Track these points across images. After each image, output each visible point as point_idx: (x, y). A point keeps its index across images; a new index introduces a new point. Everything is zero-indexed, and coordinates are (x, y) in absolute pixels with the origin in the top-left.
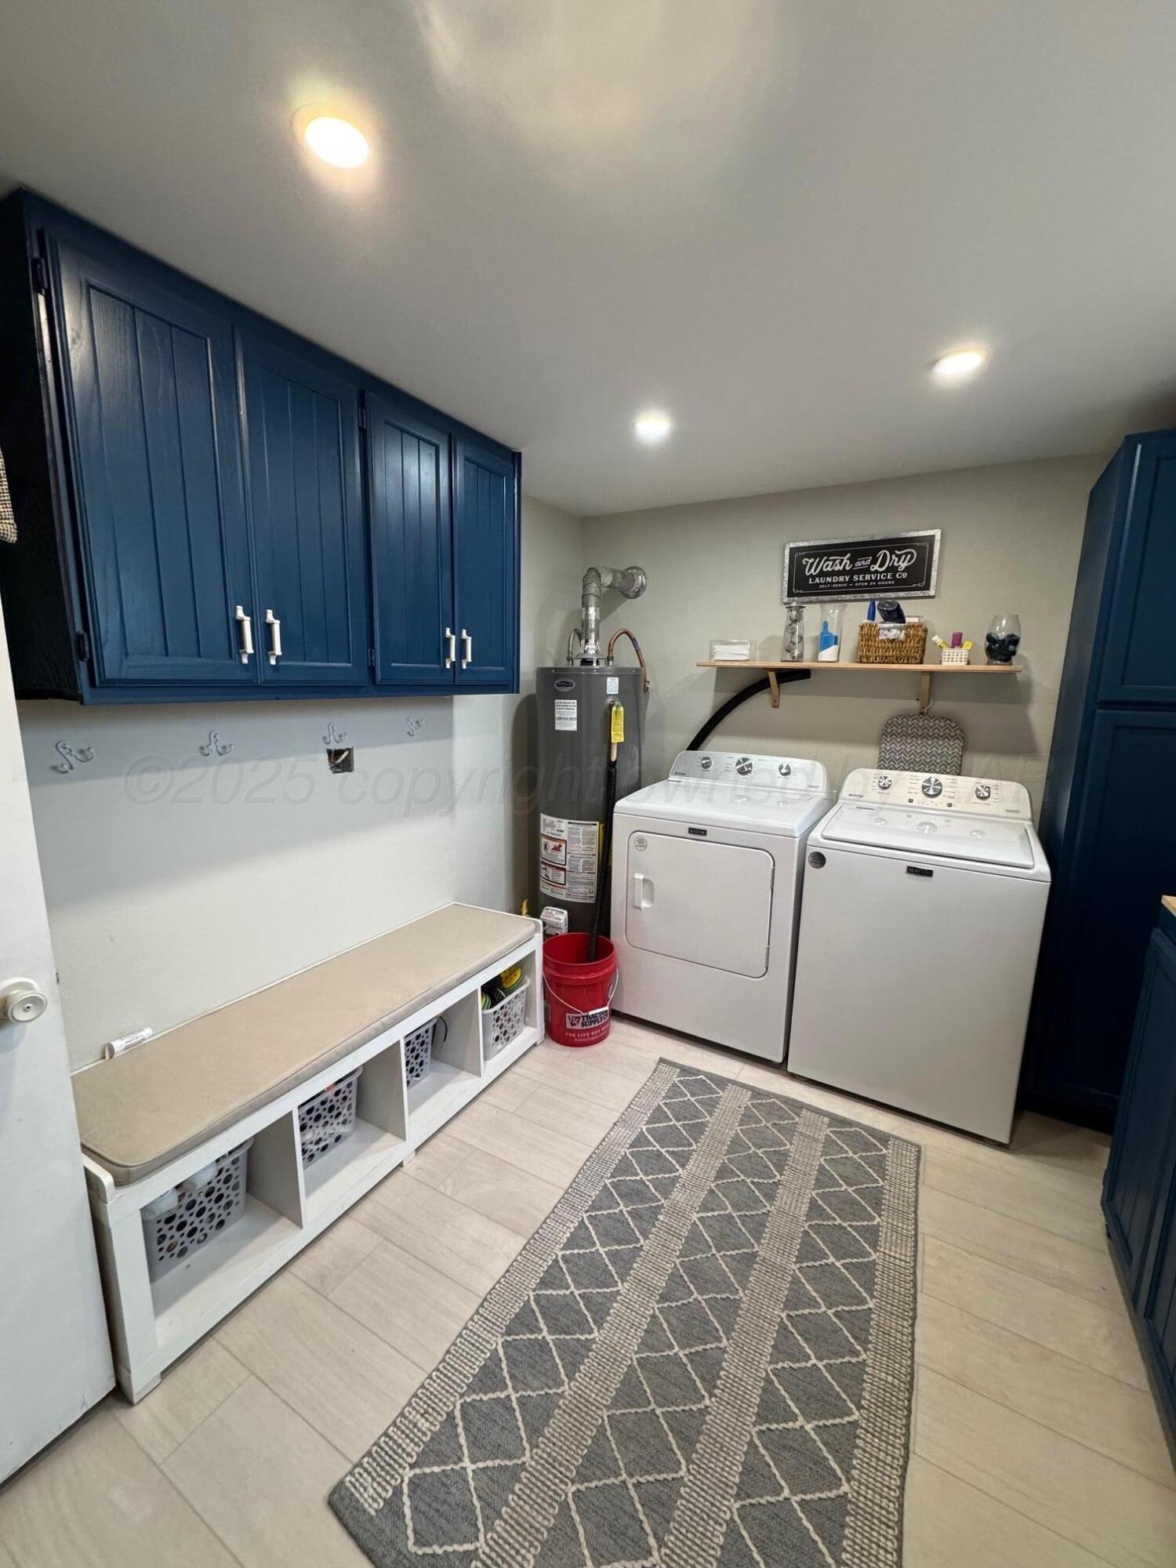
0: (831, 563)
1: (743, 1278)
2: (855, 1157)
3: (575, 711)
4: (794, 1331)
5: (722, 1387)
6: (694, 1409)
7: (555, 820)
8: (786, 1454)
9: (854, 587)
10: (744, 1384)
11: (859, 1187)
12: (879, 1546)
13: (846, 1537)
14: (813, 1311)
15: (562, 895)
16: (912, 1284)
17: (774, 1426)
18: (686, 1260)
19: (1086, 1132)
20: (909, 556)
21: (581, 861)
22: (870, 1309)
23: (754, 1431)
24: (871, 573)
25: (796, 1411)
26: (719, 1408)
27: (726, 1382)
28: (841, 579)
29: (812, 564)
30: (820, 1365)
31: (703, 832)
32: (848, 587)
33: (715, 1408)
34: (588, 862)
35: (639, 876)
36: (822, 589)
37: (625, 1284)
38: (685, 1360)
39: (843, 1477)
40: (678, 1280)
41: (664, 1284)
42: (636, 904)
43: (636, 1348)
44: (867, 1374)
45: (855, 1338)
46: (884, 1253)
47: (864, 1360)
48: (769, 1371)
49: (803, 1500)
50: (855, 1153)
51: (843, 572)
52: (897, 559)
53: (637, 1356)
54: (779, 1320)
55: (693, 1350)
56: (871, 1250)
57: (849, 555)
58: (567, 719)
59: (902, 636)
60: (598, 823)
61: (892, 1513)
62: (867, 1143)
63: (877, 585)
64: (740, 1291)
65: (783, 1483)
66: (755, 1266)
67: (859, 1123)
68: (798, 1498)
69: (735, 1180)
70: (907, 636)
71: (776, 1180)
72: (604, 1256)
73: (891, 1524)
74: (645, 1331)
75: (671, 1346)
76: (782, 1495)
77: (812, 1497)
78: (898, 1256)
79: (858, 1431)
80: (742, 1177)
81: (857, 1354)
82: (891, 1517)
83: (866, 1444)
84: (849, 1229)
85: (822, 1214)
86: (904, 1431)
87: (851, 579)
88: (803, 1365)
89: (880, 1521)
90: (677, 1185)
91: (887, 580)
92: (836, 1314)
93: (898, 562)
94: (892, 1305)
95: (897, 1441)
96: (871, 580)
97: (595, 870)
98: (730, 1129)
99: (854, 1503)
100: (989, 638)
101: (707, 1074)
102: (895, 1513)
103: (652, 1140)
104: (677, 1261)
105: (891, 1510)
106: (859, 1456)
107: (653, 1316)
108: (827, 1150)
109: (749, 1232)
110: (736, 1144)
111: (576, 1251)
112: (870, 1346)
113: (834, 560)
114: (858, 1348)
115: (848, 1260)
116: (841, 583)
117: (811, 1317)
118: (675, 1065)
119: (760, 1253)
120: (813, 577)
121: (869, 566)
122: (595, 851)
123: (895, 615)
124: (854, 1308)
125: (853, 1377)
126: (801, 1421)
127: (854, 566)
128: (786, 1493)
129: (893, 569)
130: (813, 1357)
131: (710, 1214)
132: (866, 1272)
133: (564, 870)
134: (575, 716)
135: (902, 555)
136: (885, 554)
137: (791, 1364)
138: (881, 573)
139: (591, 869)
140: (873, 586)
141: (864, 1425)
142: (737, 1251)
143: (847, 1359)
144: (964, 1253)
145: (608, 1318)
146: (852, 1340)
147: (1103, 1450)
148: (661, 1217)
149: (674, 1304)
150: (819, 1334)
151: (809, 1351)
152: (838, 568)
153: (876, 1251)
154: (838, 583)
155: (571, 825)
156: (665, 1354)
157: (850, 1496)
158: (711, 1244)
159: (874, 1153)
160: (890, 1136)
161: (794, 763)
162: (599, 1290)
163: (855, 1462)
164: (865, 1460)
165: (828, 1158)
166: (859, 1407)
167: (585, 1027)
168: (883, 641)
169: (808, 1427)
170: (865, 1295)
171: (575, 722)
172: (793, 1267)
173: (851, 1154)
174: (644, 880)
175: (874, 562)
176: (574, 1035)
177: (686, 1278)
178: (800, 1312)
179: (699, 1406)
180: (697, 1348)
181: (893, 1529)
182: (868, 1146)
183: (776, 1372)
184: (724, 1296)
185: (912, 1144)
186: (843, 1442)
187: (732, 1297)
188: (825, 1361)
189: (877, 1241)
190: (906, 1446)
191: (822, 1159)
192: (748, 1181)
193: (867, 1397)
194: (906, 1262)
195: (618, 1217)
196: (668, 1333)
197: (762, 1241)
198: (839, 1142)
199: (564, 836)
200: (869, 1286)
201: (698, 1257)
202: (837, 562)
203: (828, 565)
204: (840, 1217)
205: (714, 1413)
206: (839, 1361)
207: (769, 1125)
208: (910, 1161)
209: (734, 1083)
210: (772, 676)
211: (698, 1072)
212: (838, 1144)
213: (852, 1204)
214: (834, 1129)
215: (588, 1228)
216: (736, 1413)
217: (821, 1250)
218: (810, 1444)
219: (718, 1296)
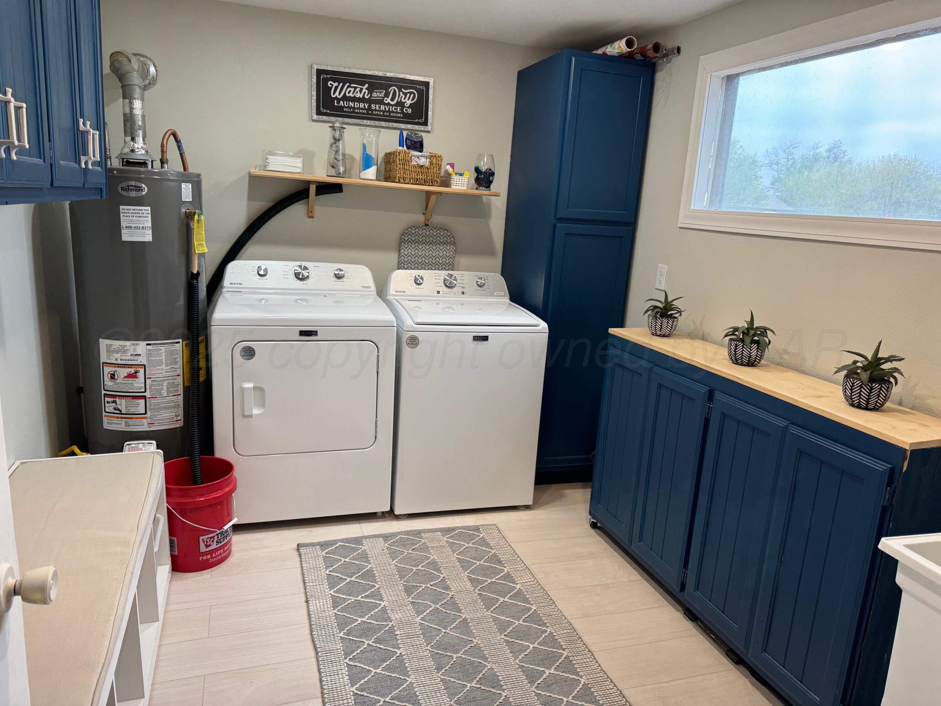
0: (352, 90)
1: (469, 633)
2: (470, 545)
3: (150, 219)
4: (513, 640)
5: (504, 684)
6: (501, 701)
7: (128, 343)
8: (553, 687)
9: (372, 114)
10: (512, 675)
11: (485, 559)
12: (608, 689)
13: (596, 696)
14: (514, 626)
15: (143, 426)
16: (542, 589)
17: (539, 681)
18: (432, 644)
19: (554, 487)
20: (412, 95)
21: (165, 384)
22: (535, 610)
23: (533, 689)
24: (385, 104)
25: (543, 669)
26: (511, 693)
27: (505, 680)
28: (362, 105)
29: (336, 88)
30: (536, 645)
31: (314, 333)
32: (368, 114)
33: (510, 694)
34: (173, 383)
35: (249, 385)
36: (346, 112)
37: (411, 677)
38: (478, 686)
39: (579, 678)
40: (438, 656)
41: (433, 663)
42: (246, 413)
43: (448, 700)
44: (556, 636)
45: (539, 625)
46: (521, 583)
47: (550, 632)
48: (518, 663)
49: (572, 697)
50: (469, 543)
51: (362, 100)
52: (403, 96)
53: (453, 701)
54: (503, 640)
55: (478, 679)
56: (514, 585)
57: (367, 85)
58: (138, 228)
59: (427, 164)
60: (180, 340)
61: (603, 676)
62: (470, 535)
63: (389, 116)
64: (474, 640)
65: (561, 697)
66: (470, 625)
67: (458, 527)
68: (570, 698)
69: (421, 589)
70: (431, 163)
71: (442, 578)
72: (383, 673)
73: (605, 680)
74: (445, 689)
75: (465, 686)
76: (564, 701)
77: (575, 693)
78: (527, 581)
79: (570, 659)
80: (424, 586)
81: (545, 631)
82: (604, 677)
83: (576, 660)
84: (497, 581)
85: (479, 582)
86: (585, 646)
87: (370, 107)
88: (529, 651)
89: (602, 682)
90: (388, 612)
91: (397, 112)
92: (524, 621)
93: (404, 99)
94: (542, 603)
95: (585, 651)
96: (386, 111)
97: (181, 391)
98: (389, 565)
99: (589, 683)
100: (477, 170)
101: (342, 540)
102: (604, 675)
103: (344, 596)
104: (429, 648)
105: (602, 675)
106: (578, 667)
107: (442, 680)
108: (453, 549)
109: (451, 611)
110: (401, 572)
111: (362, 682)
112: (548, 625)
113: (355, 88)
114: (544, 628)
115: (509, 595)
116: (362, 109)
117: (514, 630)
118: (313, 545)
119: (467, 617)
120: (339, 100)
121: (384, 98)
122: (180, 371)
123: (418, 145)
124: (529, 614)
125: (552, 640)
126: (547, 672)
127: (371, 96)
128: (565, 700)
129: (401, 104)
130: (530, 645)
131: (425, 614)
132: (519, 595)
133: (144, 397)
134: (149, 224)
135: (407, 93)
136: (395, 90)
137: (524, 654)
138: (393, 106)
139: (177, 391)
140: (387, 116)
141: (570, 655)
142: (455, 623)
143: (543, 636)
144: (550, 565)
145: (419, 698)
146: (539, 627)
147: (643, 607)
148: (398, 632)
149: (447, 668)
150: (525, 635)
151: (527, 644)
152: (359, 95)
153: (517, 584)
154: (359, 108)
155: (149, 347)
156: (465, 691)
157: (586, 682)
158: (439, 628)
159: (477, 539)
160: (478, 526)
161: (347, 268)
162: (399, 690)
163: (578, 670)
164: (581, 666)
165: (457, 552)
166: (564, 650)
167: (220, 545)
168: (414, 166)
169: (552, 671)
170: (528, 606)
171: (150, 232)
172: (488, 613)
173: (467, 545)
174: (254, 388)
175: (387, 95)
176: (209, 556)
177: (440, 652)
178: (508, 631)
179: (502, 698)
180: (479, 677)
181: (608, 681)
182: (471, 537)
183: (521, 661)
184: (468, 647)
185: (492, 525)
186: (568, 666)
187: (473, 645)
188: (536, 643)
189: (513, 579)
190: (589, 651)
191: (455, 555)
192: (429, 585)
193: (563, 644)
194: (533, 581)
195: (369, 649)
196: (457, 682)
197: (463, 611)
198: (455, 542)
199: (142, 360)
200: (526, 600)
201: (438, 639)
202: (358, 90)
203: (350, 91)
204: (489, 579)
205: (511, 696)
206: (541, 639)
207: (410, 551)
208: (496, 534)
209: (366, 537)
210: (313, 189)
211: (335, 542)
212: (456, 543)
213: (488, 569)
214: (448, 536)
215: (356, 666)
216: (520, 689)
217: (493, 598)
218: (558, 677)
219: (466, 649)
